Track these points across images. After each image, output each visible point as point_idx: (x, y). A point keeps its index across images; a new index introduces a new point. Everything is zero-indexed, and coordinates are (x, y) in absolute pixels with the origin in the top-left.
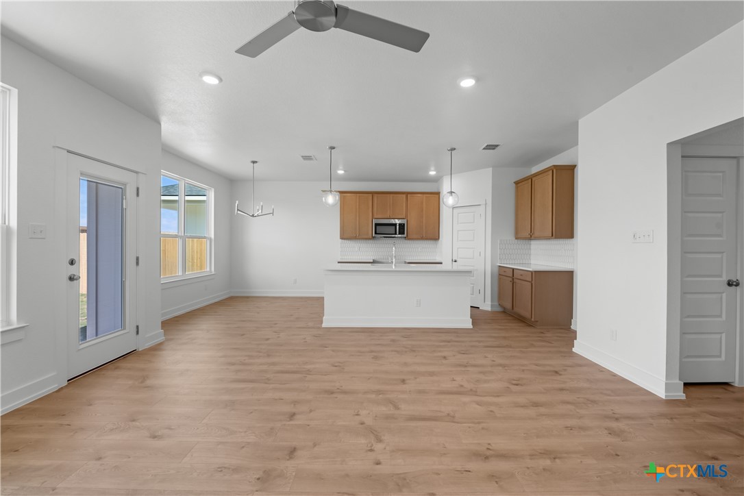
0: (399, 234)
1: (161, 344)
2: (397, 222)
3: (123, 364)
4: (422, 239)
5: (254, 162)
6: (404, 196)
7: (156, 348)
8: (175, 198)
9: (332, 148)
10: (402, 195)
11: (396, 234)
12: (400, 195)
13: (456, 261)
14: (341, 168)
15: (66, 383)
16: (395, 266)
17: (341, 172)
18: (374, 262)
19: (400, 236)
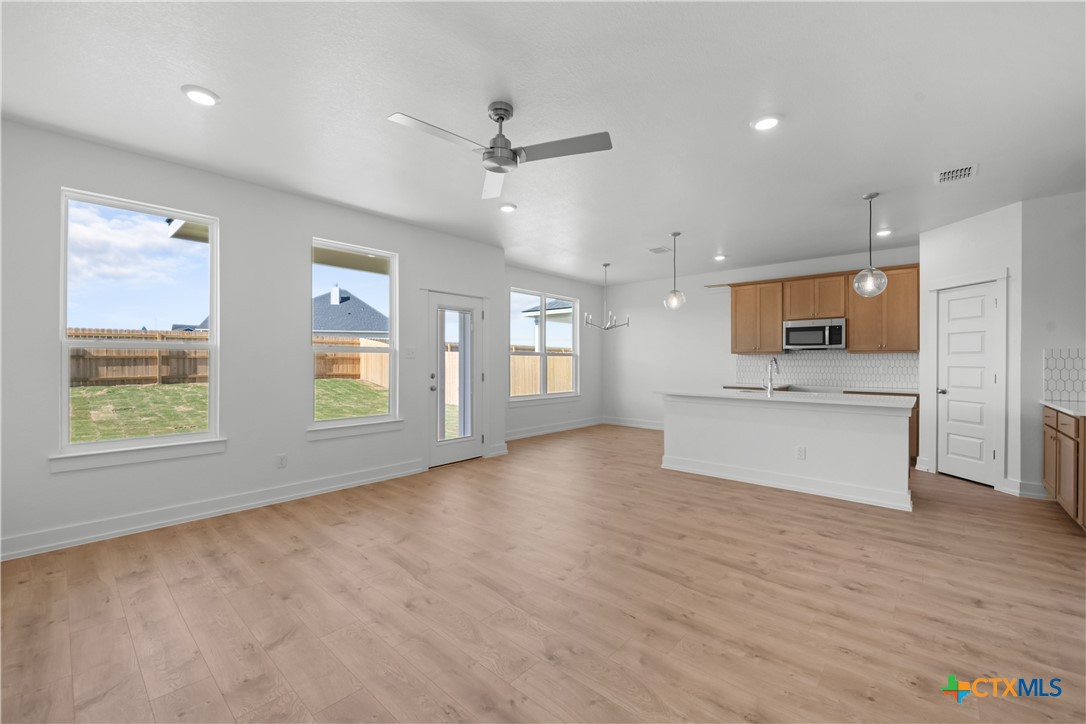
0: (830, 343)
1: (503, 456)
2: (827, 323)
3: (468, 466)
4: (881, 350)
5: (606, 265)
6: (842, 278)
7: (498, 459)
8: (570, 310)
9: (676, 234)
10: (838, 278)
11: (824, 343)
12: (834, 279)
13: (944, 392)
14: (720, 252)
15: (427, 470)
16: (771, 393)
17: (720, 258)
18: (787, 389)
19: (830, 347)
